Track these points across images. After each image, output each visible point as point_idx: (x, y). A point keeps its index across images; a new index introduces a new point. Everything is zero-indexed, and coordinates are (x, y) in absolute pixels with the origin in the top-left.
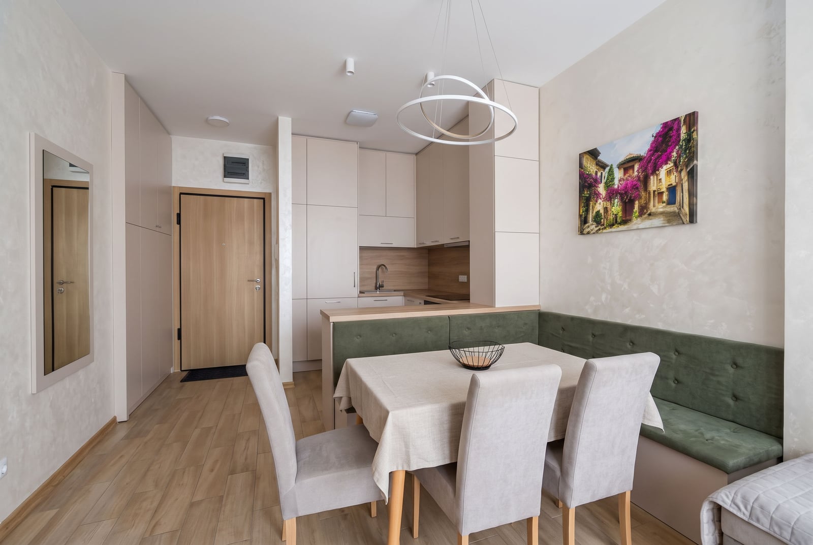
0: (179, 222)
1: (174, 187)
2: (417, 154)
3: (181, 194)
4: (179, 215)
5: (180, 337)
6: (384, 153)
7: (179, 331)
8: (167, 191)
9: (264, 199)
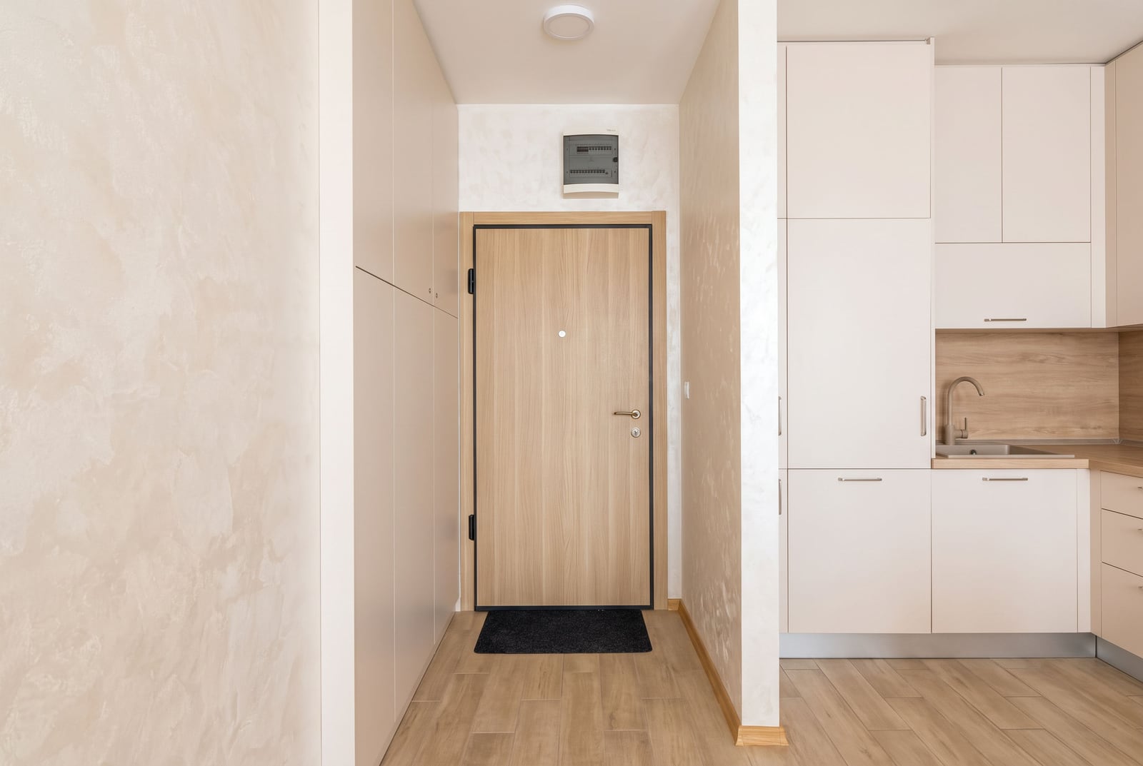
0: (472, 288)
1: (461, 213)
2: (1106, 63)
3: (476, 227)
4: (472, 274)
5: (473, 535)
6: (995, 69)
7: (472, 520)
8: (447, 224)
9: (649, 226)
